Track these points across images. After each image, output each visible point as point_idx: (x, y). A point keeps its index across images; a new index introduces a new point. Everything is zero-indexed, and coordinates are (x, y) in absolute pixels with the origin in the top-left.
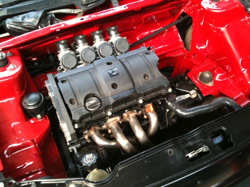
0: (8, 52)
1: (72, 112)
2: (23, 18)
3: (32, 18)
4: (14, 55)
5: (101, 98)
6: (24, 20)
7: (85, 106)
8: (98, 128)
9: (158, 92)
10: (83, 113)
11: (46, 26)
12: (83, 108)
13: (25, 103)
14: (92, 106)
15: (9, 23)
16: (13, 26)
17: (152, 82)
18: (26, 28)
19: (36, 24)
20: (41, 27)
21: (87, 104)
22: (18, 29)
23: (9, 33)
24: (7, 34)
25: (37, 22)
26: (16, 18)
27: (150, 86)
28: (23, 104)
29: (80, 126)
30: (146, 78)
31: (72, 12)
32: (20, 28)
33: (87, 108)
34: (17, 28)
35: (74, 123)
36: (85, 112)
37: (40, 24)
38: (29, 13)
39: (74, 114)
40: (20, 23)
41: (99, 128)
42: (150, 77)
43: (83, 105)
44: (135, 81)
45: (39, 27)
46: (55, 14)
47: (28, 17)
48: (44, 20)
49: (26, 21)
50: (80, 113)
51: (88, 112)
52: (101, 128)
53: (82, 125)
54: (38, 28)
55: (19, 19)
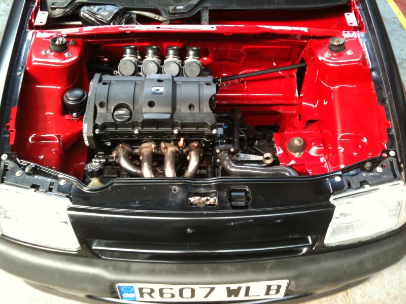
0: (72, 40)
1: (98, 115)
2: (98, 10)
3: (107, 12)
4: (76, 45)
5: (133, 112)
6: (99, 12)
7: (113, 114)
8: (127, 148)
9: (201, 129)
10: (108, 120)
11: (119, 24)
12: (111, 115)
13: (66, 97)
14: (119, 116)
15: (84, 12)
16: (87, 15)
17: (195, 114)
18: (99, 21)
19: (109, 19)
20: (114, 24)
21: (116, 113)
22: (90, 20)
23: (82, 22)
24: (80, 23)
25: (111, 17)
26: (92, 7)
27: (191, 118)
28: (64, 97)
29: (101, 133)
30: (192, 109)
31: (156, 18)
32: (93, 19)
33: (114, 116)
34: (90, 18)
35: (95, 127)
36: (110, 120)
37: (114, 21)
38: (108, 6)
39: (99, 118)
40: (94, 14)
41: (130, 150)
42: (196, 110)
43: (112, 112)
44: (178, 107)
45: (112, 24)
46: (138, 16)
47: (105, 9)
48: (120, 18)
49: (102, 13)
50: (105, 118)
51: (113, 121)
52: (133, 151)
53: (103, 132)
54: (110, 24)
55: (95, 9)
